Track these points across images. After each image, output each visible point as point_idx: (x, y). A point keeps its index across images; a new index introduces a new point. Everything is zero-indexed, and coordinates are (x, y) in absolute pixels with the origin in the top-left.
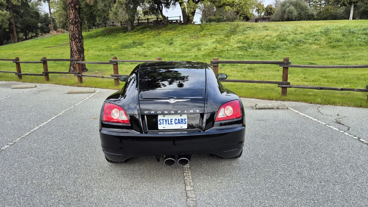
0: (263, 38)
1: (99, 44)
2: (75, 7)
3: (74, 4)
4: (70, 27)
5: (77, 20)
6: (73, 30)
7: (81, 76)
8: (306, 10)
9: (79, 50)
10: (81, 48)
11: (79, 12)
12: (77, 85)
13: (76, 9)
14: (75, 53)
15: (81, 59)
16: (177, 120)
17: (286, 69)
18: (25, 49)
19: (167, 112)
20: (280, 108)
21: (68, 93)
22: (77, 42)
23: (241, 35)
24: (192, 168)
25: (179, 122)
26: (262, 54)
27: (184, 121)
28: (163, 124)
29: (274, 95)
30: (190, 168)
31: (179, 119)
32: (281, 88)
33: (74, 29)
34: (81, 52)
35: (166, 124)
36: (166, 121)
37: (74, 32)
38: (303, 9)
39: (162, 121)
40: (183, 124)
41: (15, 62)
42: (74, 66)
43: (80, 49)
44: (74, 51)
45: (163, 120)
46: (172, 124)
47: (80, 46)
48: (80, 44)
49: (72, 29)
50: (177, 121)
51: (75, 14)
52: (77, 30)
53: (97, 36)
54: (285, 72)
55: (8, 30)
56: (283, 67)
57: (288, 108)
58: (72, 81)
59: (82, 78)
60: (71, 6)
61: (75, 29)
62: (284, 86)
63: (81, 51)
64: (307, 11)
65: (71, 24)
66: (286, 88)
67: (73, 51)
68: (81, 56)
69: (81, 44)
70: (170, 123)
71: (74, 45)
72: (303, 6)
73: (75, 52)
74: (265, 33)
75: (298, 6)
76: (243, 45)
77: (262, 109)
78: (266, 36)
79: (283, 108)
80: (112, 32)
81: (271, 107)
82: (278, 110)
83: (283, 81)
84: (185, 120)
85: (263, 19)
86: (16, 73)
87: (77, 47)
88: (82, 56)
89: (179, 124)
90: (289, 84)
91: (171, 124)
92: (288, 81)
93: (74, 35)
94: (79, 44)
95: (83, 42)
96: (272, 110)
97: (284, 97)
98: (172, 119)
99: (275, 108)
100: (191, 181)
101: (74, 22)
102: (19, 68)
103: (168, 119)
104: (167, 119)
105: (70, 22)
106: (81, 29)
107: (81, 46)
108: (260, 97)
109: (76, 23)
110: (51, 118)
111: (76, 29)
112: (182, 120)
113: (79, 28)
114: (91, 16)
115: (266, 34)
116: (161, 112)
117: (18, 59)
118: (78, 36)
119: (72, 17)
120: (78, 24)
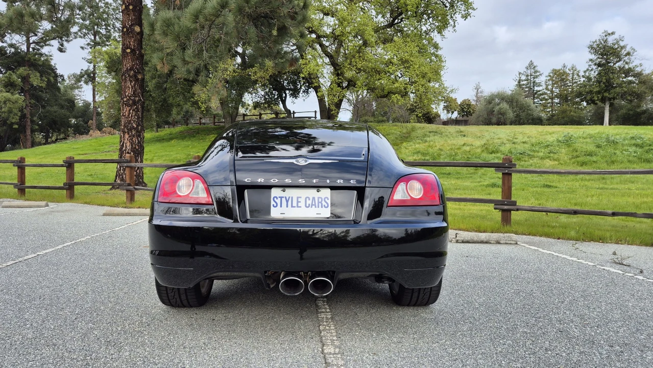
0: (459, 149)
1: (172, 151)
2: (135, 76)
3: (135, 72)
4: (123, 110)
5: (137, 98)
6: (129, 115)
7: (133, 189)
8: (528, 110)
9: (135, 150)
10: (138, 145)
11: (141, 85)
12: (124, 205)
13: (137, 80)
16: (309, 200)
17: (507, 176)
18: (41, 157)
19: (291, 181)
20: (501, 242)
21: (104, 215)
22: (134, 136)
23: (419, 143)
24: (337, 318)
25: (314, 203)
26: (458, 171)
27: (323, 202)
28: (281, 206)
29: (487, 224)
30: (332, 318)
31: (314, 198)
32: (501, 212)
34: (138, 154)
35: (287, 207)
36: (287, 201)
37: (130, 119)
38: (523, 108)
39: (278, 201)
40: (322, 207)
41: (16, 166)
42: (123, 177)
43: (137, 148)
45: (281, 198)
46: (300, 207)
48: (138, 140)
49: (127, 113)
50: (309, 202)
51: (135, 88)
52: (135, 115)
53: (170, 138)
54: (506, 182)
55: (16, 126)
56: (503, 174)
57: (517, 244)
58: (116, 201)
59: (134, 194)
60: (129, 75)
61: (133, 113)
62: (506, 207)
63: (138, 151)
64: (529, 112)
65: (125, 104)
66: (510, 211)
67: (124, 150)
68: (137, 160)
69: (139, 139)
70: (295, 204)
71: (126, 140)
72: (523, 104)
73: (128, 153)
74: (461, 141)
75: (515, 104)
76: (423, 158)
77: (468, 242)
78: (464, 145)
79: (507, 242)
80: (198, 133)
81: (485, 240)
82: (499, 246)
83: (502, 198)
84: (326, 199)
85: (456, 122)
86: (15, 186)
87: (132, 144)
88: (139, 159)
89: (314, 207)
90: (514, 203)
91: (298, 207)
92: (513, 199)
93: (129, 124)
94: (137, 140)
96: (487, 245)
97: (507, 228)
98: (301, 197)
99: (492, 242)
100: (335, 338)
101: (131, 102)
102: (23, 176)
103: (292, 198)
104: (289, 197)
105: (124, 101)
106: (142, 114)
107: (139, 142)
108: (462, 226)
109: (134, 103)
110: (63, 244)
112: (320, 201)
113: (139, 111)
114: (162, 105)
115: (463, 143)
116: (277, 181)
117: (22, 160)
118: (135, 126)
119: (129, 93)
120: (138, 106)
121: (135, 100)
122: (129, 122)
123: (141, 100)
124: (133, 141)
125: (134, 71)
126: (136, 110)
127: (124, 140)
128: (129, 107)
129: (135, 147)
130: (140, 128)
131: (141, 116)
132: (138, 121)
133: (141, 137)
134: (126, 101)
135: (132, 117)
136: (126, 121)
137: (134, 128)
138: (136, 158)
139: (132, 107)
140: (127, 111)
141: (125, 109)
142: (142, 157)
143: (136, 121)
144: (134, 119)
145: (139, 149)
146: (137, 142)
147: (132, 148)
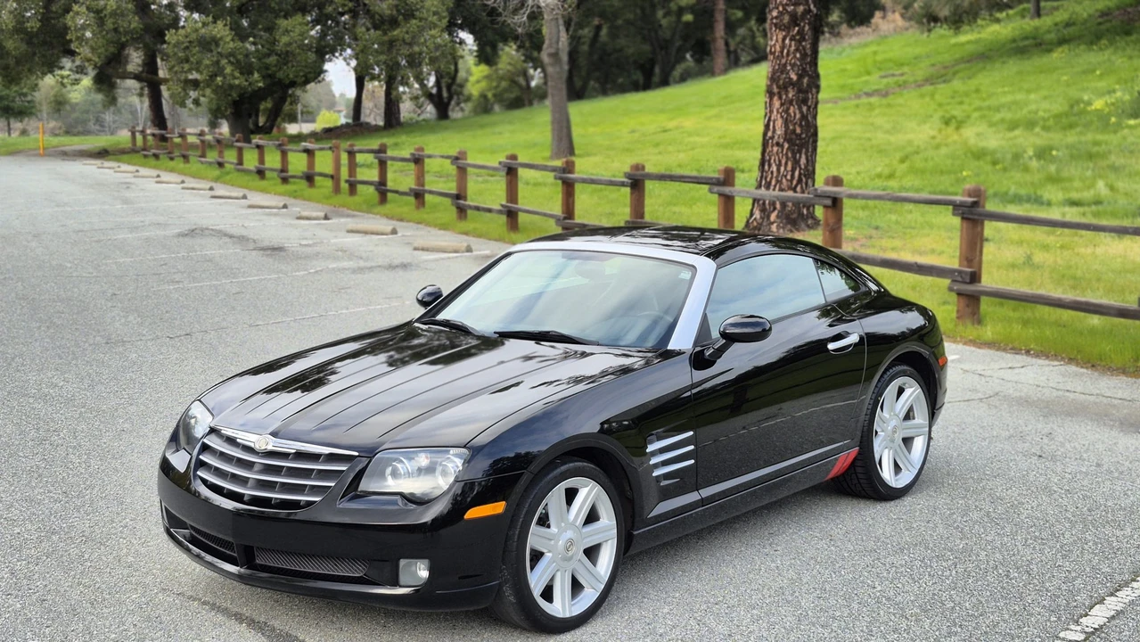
1: (1038, 89)
4: (772, 39)
5: (801, 9)
6: (782, 52)
9: (794, 137)
10: (801, 125)
14: (775, 149)
15: (797, 173)
22: (791, 102)
33: (783, 48)
34: (801, 146)
37: (783, 61)
43: (798, 131)
44: (772, 138)
47: (801, 120)
48: (801, 112)
49: (778, 47)
52: (797, 50)
61: (790, 46)
63: (801, 139)
65: (776, 25)
68: (796, 163)
69: (805, 109)
71: (775, 113)
73: (778, 144)
86: (558, 220)
87: (786, 122)
88: (803, 161)
93: (782, 73)
94: (797, 112)
95: (817, 103)
101: (786, 19)
102: (571, 202)
107: (804, 117)
109: (795, 20)
111: (793, 48)
113: (804, 39)
117: (569, 167)
118: (794, 77)
120: (804, 26)
121: (796, 13)
122: (783, 69)
123: (810, 11)
124: (789, 114)
126: (798, 37)
127: (771, 112)
128: (784, 30)
129: (794, 130)
130: (808, 81)
131: (809, 52)
132: (801, 65)
133: (809, 104)
134: (776, 18)
135: (788, 54)
136: (777, 67)
137: (791, 83)
138: (794, 158)
139: (789, 32)
140: (777, 41)
141: (775, 38)
142: (809, 154)
143: (798, 66)
144: (793, 61)
145: (802, 133)
146: (798, 116)
147: (786, 132)
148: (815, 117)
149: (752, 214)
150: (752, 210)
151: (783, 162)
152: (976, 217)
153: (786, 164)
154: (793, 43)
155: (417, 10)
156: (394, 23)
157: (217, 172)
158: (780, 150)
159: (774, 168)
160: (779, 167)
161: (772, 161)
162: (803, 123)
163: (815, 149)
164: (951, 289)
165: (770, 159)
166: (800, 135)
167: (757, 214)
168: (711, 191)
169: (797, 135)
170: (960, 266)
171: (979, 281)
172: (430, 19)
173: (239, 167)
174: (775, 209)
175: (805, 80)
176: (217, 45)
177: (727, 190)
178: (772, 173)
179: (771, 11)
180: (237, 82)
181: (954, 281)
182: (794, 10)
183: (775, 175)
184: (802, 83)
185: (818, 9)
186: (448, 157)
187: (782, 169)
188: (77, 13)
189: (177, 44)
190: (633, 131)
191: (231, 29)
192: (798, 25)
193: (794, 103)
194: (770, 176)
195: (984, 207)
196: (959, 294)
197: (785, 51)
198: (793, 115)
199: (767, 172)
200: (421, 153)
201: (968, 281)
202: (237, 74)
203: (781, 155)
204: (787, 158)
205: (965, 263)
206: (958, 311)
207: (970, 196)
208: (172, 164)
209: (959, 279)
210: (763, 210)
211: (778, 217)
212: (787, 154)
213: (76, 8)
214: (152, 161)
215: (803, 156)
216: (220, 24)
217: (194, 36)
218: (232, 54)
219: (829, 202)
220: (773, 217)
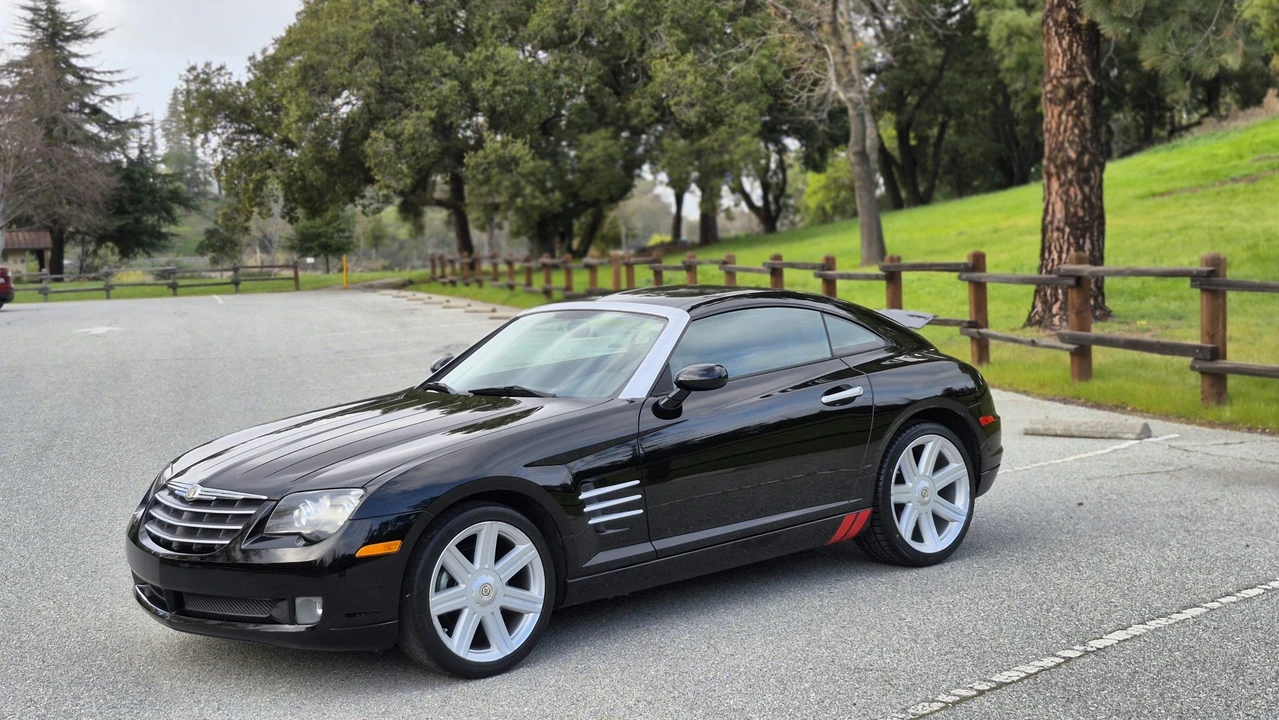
3: (1068, 9)
5: (1077, 81)
6: (1058, 129)
9: (1076, 220)
10: (1083, 207)
11: (1090, 40)
13: (1076, 30)
14: (1055, 234)
22: (1070, 183)
33: (1059, 122)
34: (1084, 231)
37: (1061, 138)
41: (820, 276)
43: (1081, 213)
47: (1083, 201)
48: (1083, 193)
49: (1054, 122)
51: (1072, 53)
52: (1075, 125)
60: (1056, 23)
61: (1067, 121)
63: (1084, 222)
65: (1050, 100)
67: (1051, 221)
68: (1080, 248)
69: (1087, 189)
71: (1054, 195)
73: (1058, 229)
87: (1066, 204)
88: (1088, 245)
93: (1060, 151)
94: (1079, 193)
101: (1061, 93)
107: (1086, 198)
109: (1071, 94)
111: (1070, 124)
113: (1084, 114)
117: (829, 263)
118: (1073, 155)
119: (1057, 69)
120: (1082, 100)
121: (1072, 86)
122: (1060, 147)
123: (1087, 82)
124: (1068, 196)
125: (1066, 6)
126: (1075, 112)
127: (1050, 194)
128: (1059, 105)
129: (1076, 213)
130: (1089, 159)
131: (1089, 127)
132: (1081, 141)
133: (1092, 182)
134: (1051, 92)
135: (1065, 131)
136: (1053, 145)
137: (1070, 161)
138: (1077, 243)
139: (1065, 106)
140: (1053, 116)
141: (1050, 114)
142: (1095, 238)
143: (1077, 143)
144: (1071, 138)
145: (1085, 216)
146: (1080, 197)
147: (1067, 216)
148: (1100, 198)
149: (1034, 307)
150: (1034, 303)
151: (1065, 248)
152: (1214, 288)
153: (1068, 250)
154: (1070, 119)
155: (727, 116)
156: (702, 131)
157: (506, 294)
158: (1061, 235)
159: (1055, 255)
160: (1060, 253)
161: (1053, 248)
162: (1086, 205)
163: (1102, 233)
164: (1193, 368)
165: (1050, 246)
166: (1083, 218)
167: (1039, 307)
168: (960, 278)
169: (1079, 218)
170: (1202, 341)
171: (1224, 357)
172: (741, 124)
173: (529, 289)
174: (1057, 300)
175: (1086, 158)
176: (517, 165)
177: (976, 275)
178: (1053, 260)
179: (1044, 85)
180: (537, 202)
181: (1196, 359)
182: (1069, 83)
183: (1056, 263)
184: (1083, 161)
185: (1097, 80)
186: (716, 262)
187: (1064, 256)
188: (375, 140)
189: (477, 166)
190: (961, 234)
191: (531, 147)
192: (1075, 99)
193: (1075, 183)
194: (1050, 264)
195: (1224, 276)
196: (1203, 373)
197: (1062, 128)
198: (1073, 196)
199: (1047, 260)
200: (692, 260)
201: (1209, 357)
202: (538, 194)
203: (1062, 241)
204: (1069, 244)
205: (1207, 339)
206: (1203, 392)
207: (1207, 265)
208: (465, 289)
209: (1200, 356)
210: (1045, 302)
211: (1060, 308)
212: (1068, 239)
213: (373, 134)
214: (449, 288)
215: (1088, 242)
216: (519, 142)
217: (492, 157)
218: (532, 173)
219: (1072, 282)
220: (1055, 308)
